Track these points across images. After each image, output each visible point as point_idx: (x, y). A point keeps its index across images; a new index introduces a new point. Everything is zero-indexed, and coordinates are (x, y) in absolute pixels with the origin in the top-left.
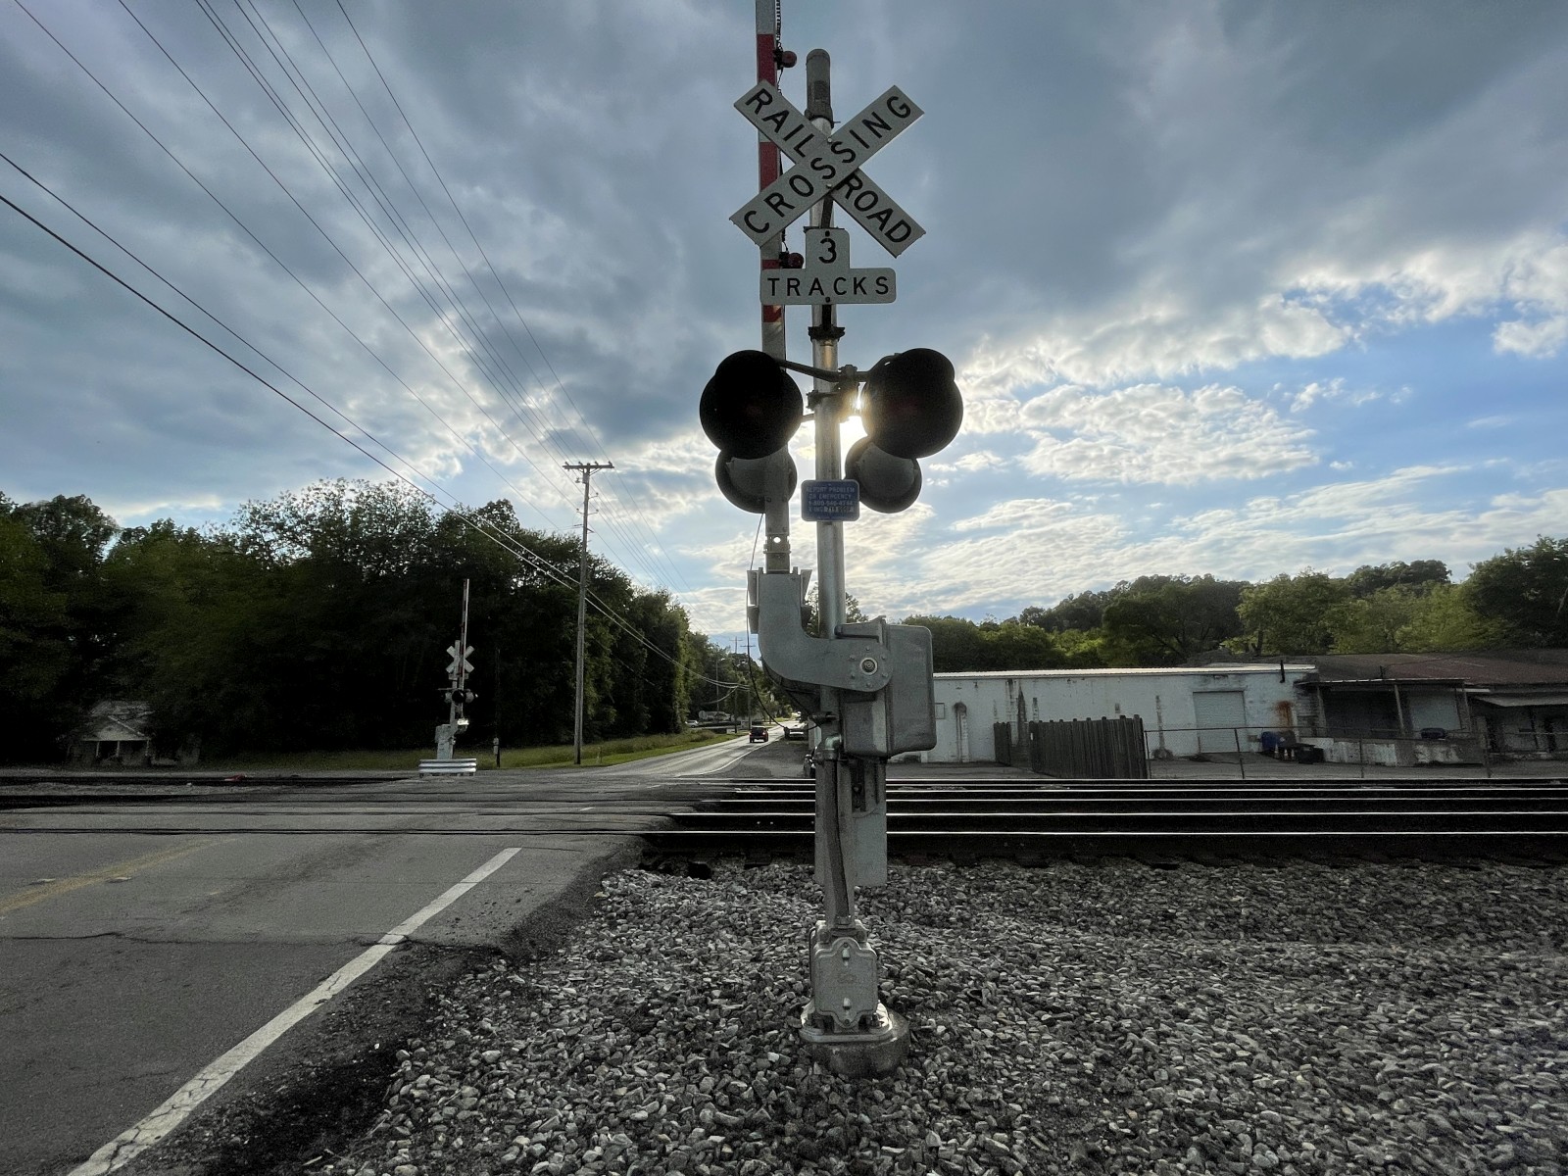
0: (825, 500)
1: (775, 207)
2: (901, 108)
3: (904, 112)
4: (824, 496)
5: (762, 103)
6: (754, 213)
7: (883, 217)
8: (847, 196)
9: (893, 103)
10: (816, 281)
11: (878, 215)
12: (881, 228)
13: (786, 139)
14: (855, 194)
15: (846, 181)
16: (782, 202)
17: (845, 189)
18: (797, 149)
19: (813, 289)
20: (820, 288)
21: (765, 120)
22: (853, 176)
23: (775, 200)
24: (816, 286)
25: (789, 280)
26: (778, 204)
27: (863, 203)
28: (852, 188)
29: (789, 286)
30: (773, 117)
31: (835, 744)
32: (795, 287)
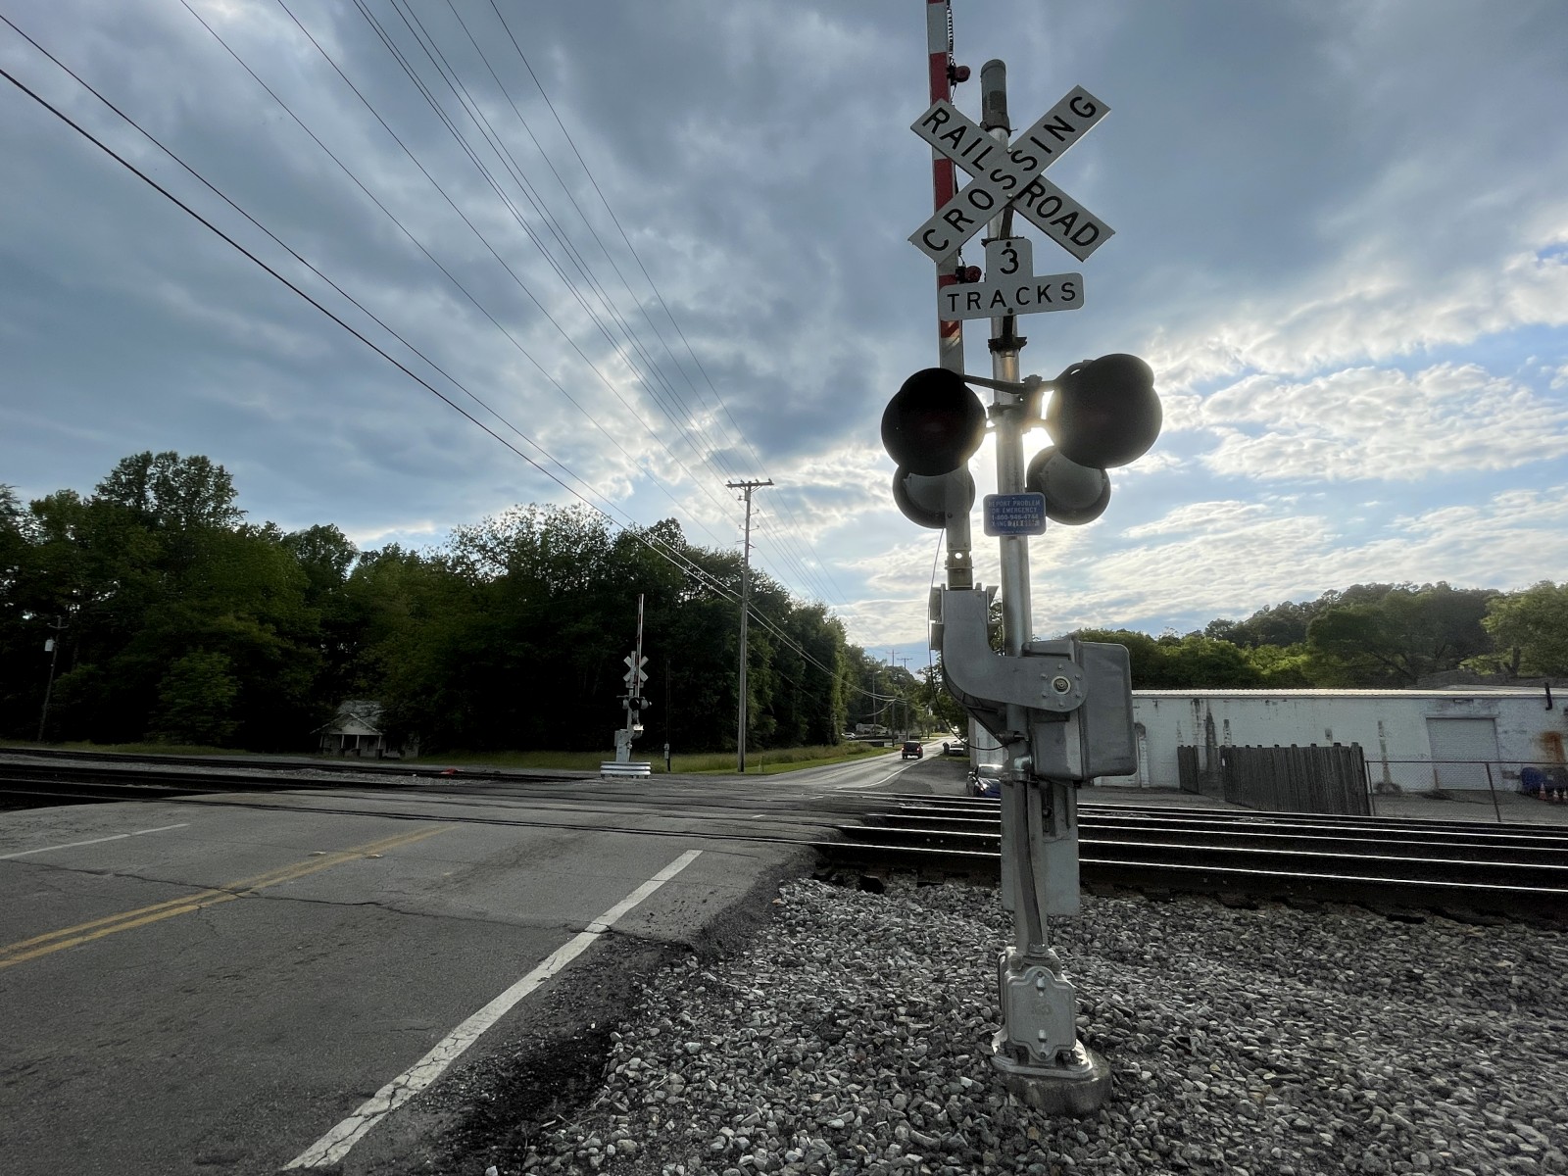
0: (1009, 515)
1: (954, 224)
2: (1085, 108)
3: (1089, 111)
4: (1008, 510)
5: (939, 122)
6: (933, 231)
7: (1068, 221)
8: (1029, 205)
9: (1076, 104)
10: (998, 293)
11: (1062, 220)
12: (1066, 233)
13: (964, 154)
14: (1037, 201)
15: (1028, 189)
16: (961, 218)
17: (1028, 196)
18: (975, 163)
19: (994, 301)
20: (1002, 301)
21: (942, 138)
22: (1035, 183)
23: (954, 217)
24: (998, 298)
25: (969, 294)
26: (957, 220)
27: (1047, 209)
28: (1034, 196)
29: (969, 301)
30: (951, 135)
31: (1025, 766)
32: (976, 301)
